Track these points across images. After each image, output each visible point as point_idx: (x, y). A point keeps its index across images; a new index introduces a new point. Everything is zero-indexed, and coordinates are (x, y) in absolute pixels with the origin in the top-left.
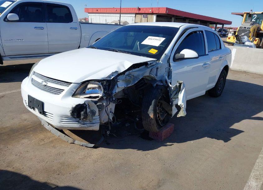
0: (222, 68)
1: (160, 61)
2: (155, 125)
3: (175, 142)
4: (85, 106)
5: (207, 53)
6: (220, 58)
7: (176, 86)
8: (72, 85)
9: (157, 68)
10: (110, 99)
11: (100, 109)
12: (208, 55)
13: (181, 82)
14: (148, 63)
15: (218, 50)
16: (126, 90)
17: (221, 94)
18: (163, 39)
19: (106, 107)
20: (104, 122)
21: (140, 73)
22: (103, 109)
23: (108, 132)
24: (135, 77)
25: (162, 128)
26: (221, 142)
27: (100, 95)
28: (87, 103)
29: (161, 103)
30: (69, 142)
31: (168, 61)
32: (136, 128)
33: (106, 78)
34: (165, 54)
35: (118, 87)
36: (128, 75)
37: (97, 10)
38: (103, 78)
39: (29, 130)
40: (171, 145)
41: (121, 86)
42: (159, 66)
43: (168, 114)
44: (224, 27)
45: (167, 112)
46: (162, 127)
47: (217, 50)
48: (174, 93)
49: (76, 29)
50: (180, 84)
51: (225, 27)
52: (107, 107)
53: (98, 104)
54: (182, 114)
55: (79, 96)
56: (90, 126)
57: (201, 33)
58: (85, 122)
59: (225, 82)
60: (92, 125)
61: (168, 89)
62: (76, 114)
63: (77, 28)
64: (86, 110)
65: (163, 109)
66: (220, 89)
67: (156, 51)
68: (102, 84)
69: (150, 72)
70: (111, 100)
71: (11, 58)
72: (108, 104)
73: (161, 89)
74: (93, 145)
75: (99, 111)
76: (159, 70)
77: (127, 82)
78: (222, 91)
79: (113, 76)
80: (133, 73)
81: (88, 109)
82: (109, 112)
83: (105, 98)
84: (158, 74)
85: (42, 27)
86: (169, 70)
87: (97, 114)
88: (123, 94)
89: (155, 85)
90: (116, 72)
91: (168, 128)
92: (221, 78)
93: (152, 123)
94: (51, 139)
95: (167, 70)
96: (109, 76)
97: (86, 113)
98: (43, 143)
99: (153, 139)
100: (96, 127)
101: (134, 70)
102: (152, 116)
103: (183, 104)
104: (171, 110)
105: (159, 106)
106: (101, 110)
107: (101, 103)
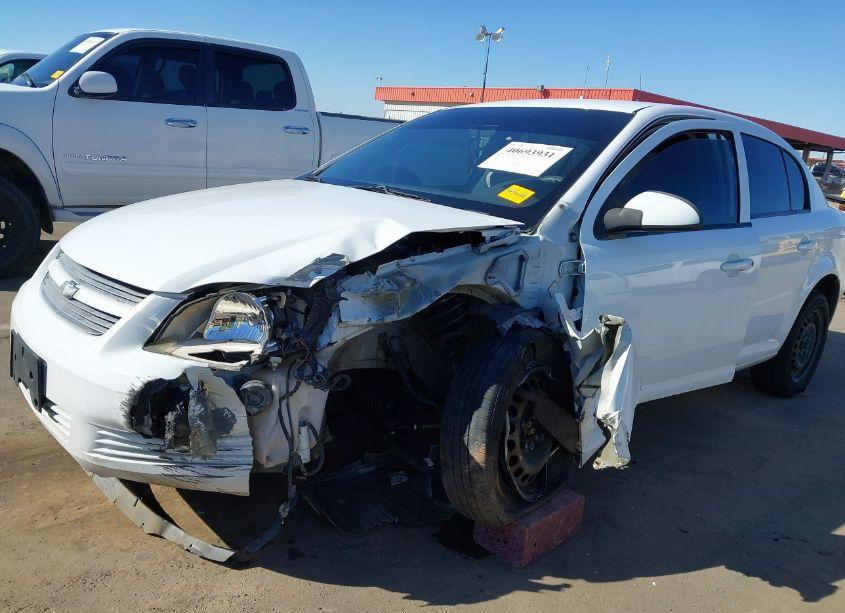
0: (808, 287)
1: (535, 232)
2: (493, 497)
3: (576, 577)
4: (184, 389)
5: (745, 217)
6: (803, 243)
7: (596, 335)
8: (150, 298)
9: (522, 259)
10: (301, 369)
11: (255, 410)
12: (749, 225)
13: (615, 319)
14: (484, 234)
15: (795, 212)
16: (392, 338)
17: (805, 387)
18: (561, 152)
19: (281, 400)
20: (271, 465)
21: (444, 271)
22: (267, 408)
23: (282, 507)
24: (421, 284)
25: (526, 511)
26: (789, 596)
27: (257, 349)
28: (193, 380)
29: (531, 403)
30: (148, 529)
31: (572, 235)
32: (431, 495)
33: (288, 279)
34: (562, 206)
35: (340, 321)
36: (390, 277)
37: (413, 94)
38: (274, 280)
39: (27, 463)
40: (557, 588)
41: (356, 318)
42: (529, 250)
43: (563, 451)
44: (834, 159)
45: (556, 443)
46: (528, 504)
47: (792, 212)
48: (587, 363)
49: (304, 131)
50: (613, 329)
51: (835, 161)
52: (284, 403)
53: (247, 385)
54: (613, 457)
55: (169, 348)
56: (208, 476)
57: (723, 138)
58: (189, 459)
59: (823, 341)
60: (218, 472)
61: (566, 348)
62: (148, 421)
63: (307, 129)
64: (186, 405)
65: (540, 429)
66: (800, 365)
67: (529, 193)
68: (272, 304)
69: (489, 270)
70: (308, 371)
71: (78, 214)
72: (292, 389)
73: (533, 346)
74: (228, 554)
75: (249, 414)
76: (529, 267)
77: (384, 304)
78: (810, 374)
79: (319, 273)
80: (413, 269)
81: (192, 403)
82: (296, 424)
83: (275, 361)
84: (528, 283)
85: (192, 121)
86: (576, 270)
87: (241, 425)
88: (381, 355)
89: (507, 325)
90: (334, 258)
91: (556, 513)
92: (806, 325)
93: (478, 485)
94: (86, 509)
95: (567, 268)
96: (303, 274)
97: (183, 419)
98: (50, 521)
99: (487, 553)
100: (237, 483)
101: (419, 259)
102: (478, 453)
103: (615, 414)
104: (577, 436)
105: (519, 415)
106: (259, 413)
107: (258, 384)
